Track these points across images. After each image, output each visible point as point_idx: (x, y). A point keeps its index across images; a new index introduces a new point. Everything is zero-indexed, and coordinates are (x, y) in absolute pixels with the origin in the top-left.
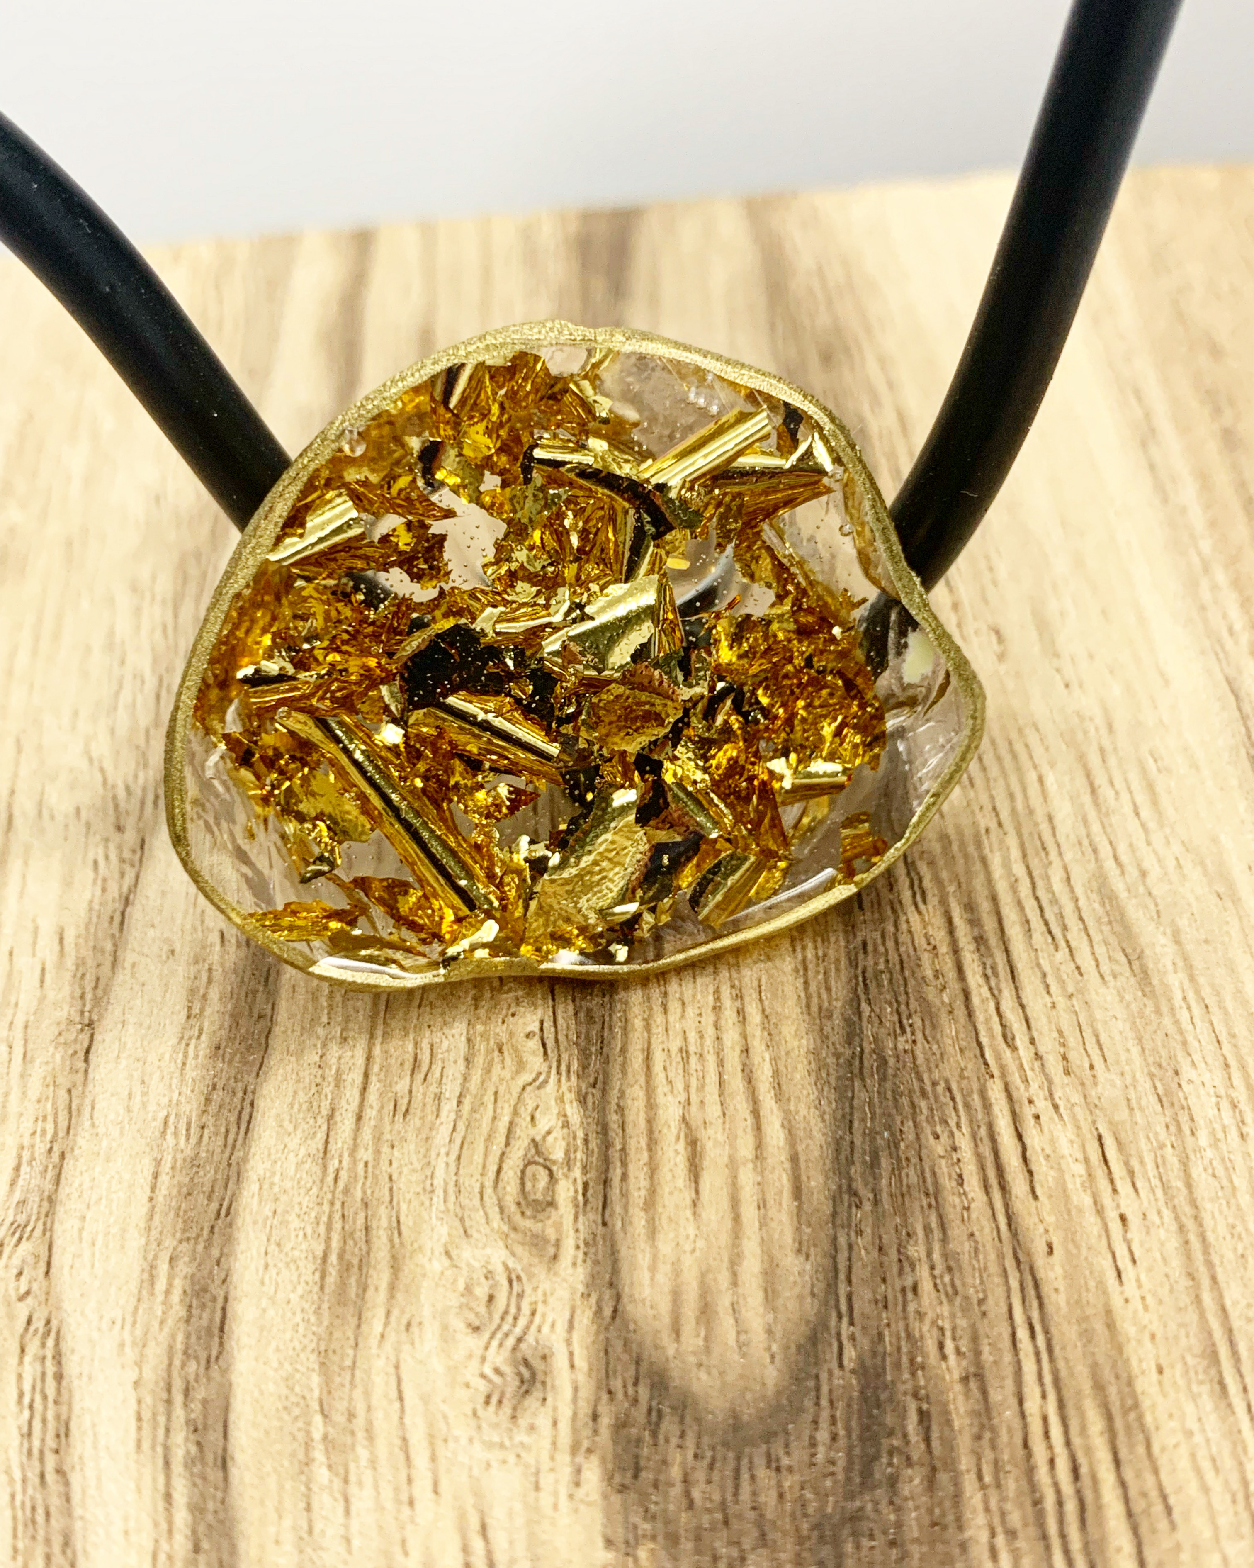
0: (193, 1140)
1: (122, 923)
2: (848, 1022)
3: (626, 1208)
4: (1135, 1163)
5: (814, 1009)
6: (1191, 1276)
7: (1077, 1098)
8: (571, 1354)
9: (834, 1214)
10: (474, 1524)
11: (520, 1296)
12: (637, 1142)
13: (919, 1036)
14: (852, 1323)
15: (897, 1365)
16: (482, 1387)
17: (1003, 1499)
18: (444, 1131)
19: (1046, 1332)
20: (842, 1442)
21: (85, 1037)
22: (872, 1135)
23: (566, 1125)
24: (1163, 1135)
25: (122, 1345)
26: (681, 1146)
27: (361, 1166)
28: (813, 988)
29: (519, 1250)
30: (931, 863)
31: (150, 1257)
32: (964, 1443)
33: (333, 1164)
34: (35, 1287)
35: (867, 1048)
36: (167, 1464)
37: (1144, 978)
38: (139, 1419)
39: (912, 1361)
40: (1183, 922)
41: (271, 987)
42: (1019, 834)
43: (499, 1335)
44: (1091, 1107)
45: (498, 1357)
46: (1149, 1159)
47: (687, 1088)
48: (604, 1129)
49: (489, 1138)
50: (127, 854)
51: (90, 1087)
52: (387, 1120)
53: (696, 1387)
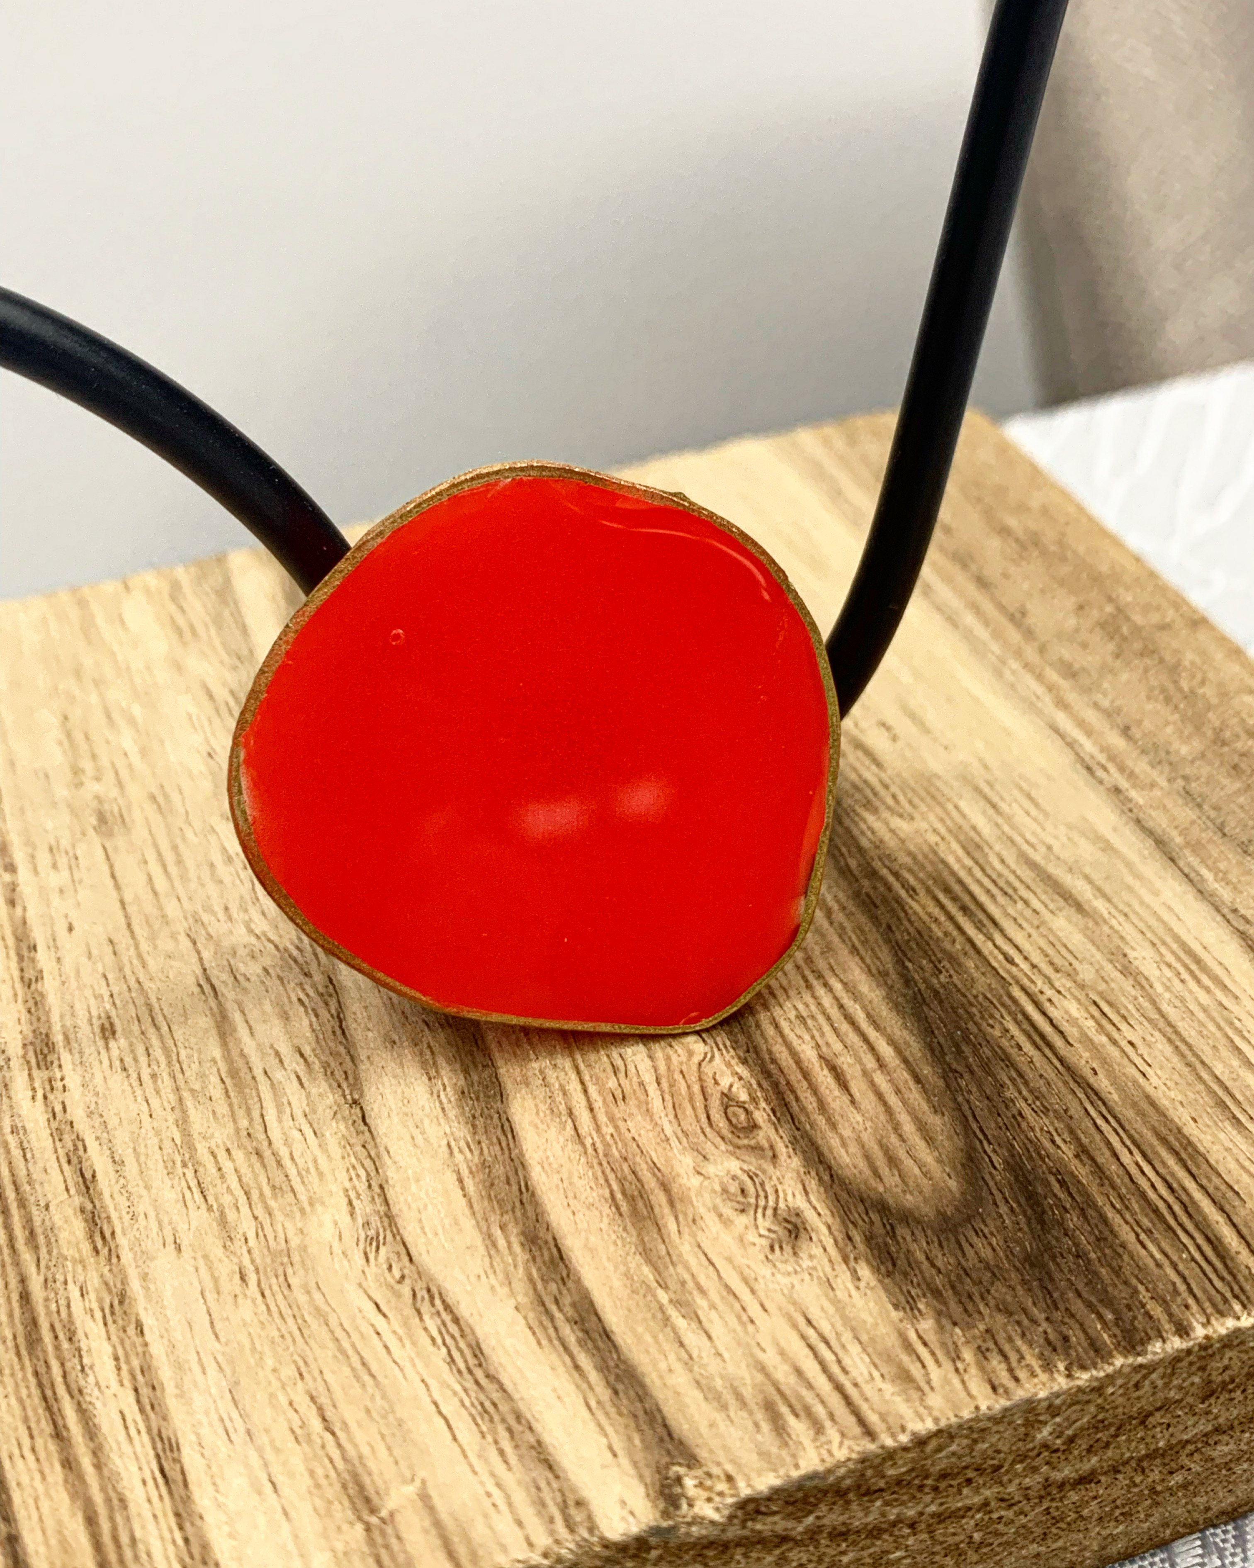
0: (476, 1153)
1: (344, 1033)
2: (902, 975)
3: (808, 1116)
4: (1123, 1011)
5: (874, 971)
6: (1188, 1065)
7: (1069, 984)
8: (815, 1208)
9: (948, 1086)
10: (802, 1322)
11: (762, 1184)
12: (795, 1076)
13: (952, 972)
14: (990, 1143)
15: (1031, 1158)
16: (765, 1242)
17: (1133, 1214)
18: (656, 1103)
19: (1115, 1117)
20: (1017, 1210)
21: (358, 1111)
22: (951, 1035)
23: (740, 1078)
24: (1133, 992)
25: (492, 1288)
26: (826, 1072)
27: (608, 1137)
28: (868, 961)
29: (747, 1158)
30: (910, 871)
31: (485, 1229)
32: (1094, 1190)
33: (588, 1142)
34: (406, 1272)
35: (923, 987)
36: (566, 1349)
37: (1079, 907)
38: (530, 1328)
39: (1039, 1154)
40: (1087, 870)
41: (482, 1046)
42: (960, 842)
43: (760, 1211)
44: (1082, 987)
45: (765, 1223)
46: (1131, 1007)
47: (813, 1037)
48: (768, 1074)
49: (691, 1100)
50: (321, 989)
51: (378, 1140)
52: (612, 1105)
53: (908, 1205)
